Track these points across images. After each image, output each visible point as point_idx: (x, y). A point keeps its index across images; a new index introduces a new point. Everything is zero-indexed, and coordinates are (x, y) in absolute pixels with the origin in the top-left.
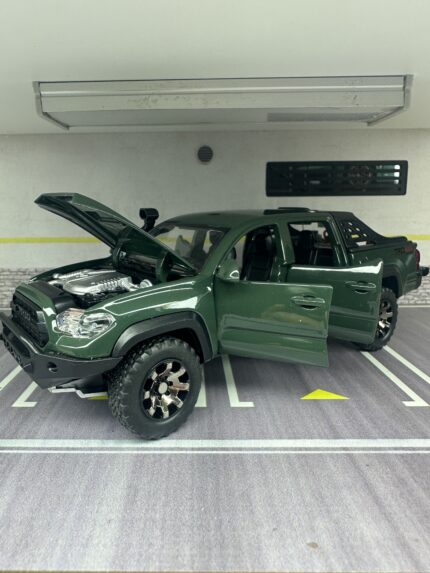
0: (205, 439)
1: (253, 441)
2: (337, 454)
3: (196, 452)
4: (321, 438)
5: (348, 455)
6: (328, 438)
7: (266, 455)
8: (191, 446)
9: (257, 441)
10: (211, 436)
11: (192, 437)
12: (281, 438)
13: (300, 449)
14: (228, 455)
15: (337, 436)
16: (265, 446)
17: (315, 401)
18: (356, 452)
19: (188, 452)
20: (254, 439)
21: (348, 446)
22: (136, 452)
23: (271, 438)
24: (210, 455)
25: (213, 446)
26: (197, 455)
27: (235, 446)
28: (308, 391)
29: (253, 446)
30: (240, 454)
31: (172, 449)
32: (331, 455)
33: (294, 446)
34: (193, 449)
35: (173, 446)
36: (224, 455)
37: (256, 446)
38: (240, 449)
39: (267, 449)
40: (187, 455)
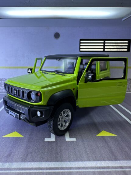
0: (54, 161)
1: (76, 163)
2: (118, 171)
3: (48, 171)
4: (109, 160)
5: (124, 172)
6: (112, 160)
7: (83, 172)
8: (46, 167)
9: (78, 162)
10: (56, 160)
11: (47, 161)
12: (89, 160)
13: (100, 168)
14: (64, 172)
15: (116, 159)
16: (82, 166)
17: (103, 137)
18: (127, 170)
19: (45, 171)
20: (77, 161)
21: (123, 165)
22: (18, 171)
23: (85, 161)
24: (55, 173)
25: (57, 166)
26: (49, 173)
27: (67, 166)
28: (99, 132)
29: (76, 166)
30: (70, 172)
31: (36, 169)
32: (115, 172)
33: (97, 166)
34: (47, 169)
35: (37, 167)
36: (62, 172)
37: (78, 166)
38: (70, 168)
39: (83, 168)
40: (43, 173)
